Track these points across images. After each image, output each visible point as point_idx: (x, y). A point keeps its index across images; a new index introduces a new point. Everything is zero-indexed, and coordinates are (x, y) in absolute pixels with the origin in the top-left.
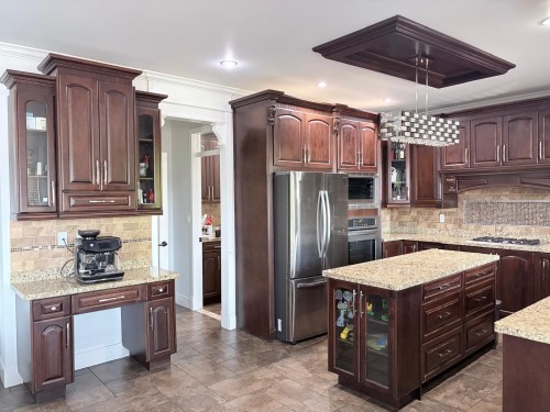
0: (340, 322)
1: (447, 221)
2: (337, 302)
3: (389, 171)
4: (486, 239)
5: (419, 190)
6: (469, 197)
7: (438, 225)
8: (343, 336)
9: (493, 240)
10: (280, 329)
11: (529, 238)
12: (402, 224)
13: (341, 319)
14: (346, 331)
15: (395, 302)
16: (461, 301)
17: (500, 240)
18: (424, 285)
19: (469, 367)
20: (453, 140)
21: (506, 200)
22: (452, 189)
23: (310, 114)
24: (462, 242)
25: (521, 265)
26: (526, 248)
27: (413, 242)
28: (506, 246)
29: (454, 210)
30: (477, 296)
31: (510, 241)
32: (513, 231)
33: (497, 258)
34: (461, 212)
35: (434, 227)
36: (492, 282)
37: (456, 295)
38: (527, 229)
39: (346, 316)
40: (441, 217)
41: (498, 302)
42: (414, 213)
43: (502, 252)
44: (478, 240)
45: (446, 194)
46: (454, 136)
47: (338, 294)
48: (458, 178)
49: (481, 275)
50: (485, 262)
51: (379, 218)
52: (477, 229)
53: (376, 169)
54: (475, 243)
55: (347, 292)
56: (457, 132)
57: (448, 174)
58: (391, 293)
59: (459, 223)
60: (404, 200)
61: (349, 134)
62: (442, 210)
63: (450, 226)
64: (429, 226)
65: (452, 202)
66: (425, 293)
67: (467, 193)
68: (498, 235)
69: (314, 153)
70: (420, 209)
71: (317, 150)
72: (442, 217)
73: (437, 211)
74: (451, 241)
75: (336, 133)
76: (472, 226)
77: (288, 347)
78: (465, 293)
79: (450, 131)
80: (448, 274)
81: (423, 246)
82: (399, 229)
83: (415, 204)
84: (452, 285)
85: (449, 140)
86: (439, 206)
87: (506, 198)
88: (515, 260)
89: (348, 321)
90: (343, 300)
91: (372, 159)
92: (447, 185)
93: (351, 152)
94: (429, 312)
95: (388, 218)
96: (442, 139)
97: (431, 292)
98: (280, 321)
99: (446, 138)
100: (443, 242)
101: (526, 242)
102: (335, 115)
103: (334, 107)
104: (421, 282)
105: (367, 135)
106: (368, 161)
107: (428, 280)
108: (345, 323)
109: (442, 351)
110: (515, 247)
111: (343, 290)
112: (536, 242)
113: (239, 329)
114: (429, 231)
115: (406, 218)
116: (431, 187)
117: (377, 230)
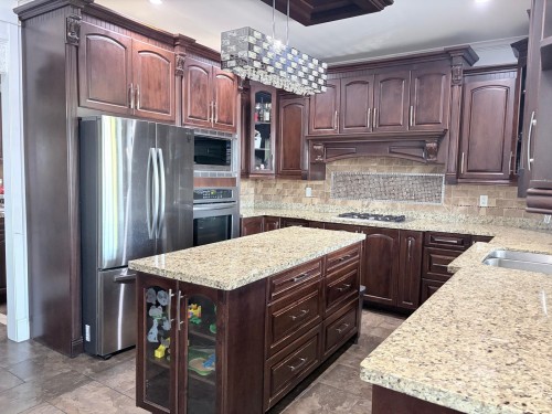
0: (153, 336)
1: (314, 195)
2: (149, 305)
3: (252, 135)
4: (352, 215)
5: (285, 158)
6: (338, 168)
7: (304, 200)
8: (159, 354)
9: (359, 216)
10: (88, 339)
11: (394, 214)
12: (266, 198)
13: (154, 331)
14: (162, 347)
15: (226, 308)
16: (320, 293)
17: (366, 216)
18: (272, 278)
19: (327, 371)
20: (319, 86)
21: (374, 172)
22: (319, 159)
23: (141, 43)
24: (328, 219)
25: (387, 243)
26: (393, 225)
27: (276, 218)
28: (372, 222)
29: (321, 182)
30: (339, 285)
31: (376, 217)
32: (379, 206)
33: (363, 236)
34: (328, 185)
35: (300, 201)
36: (356, 266)
37: (314, 287)
38: (393, 205)
39: (160, 327)
40: (307, 189)
41: (362, 288)
42: (280, 185)
43: (368, 230)
44: (344, 216)
45: (313, 164)
46: (321, 82)
47: (150, 296)
48: (326, 145)
49: (346, 258)
50: (350, 243)
51: (237, 190)
52: (344, 203)
53: (235, 130)
54: (341, 220)
55: (161, 293)
56: (324, 77)
57: (315, 140)
58: (220, 294)
59: (325, 198)
60: (268, 171)
61: (198, 80)
62: (310, 183)
63: (316, 201)
64: (295, 201)
65: (319, 174)
66: (273, 288)
67: (335, 164)
68: (365, 211)
69: (146, 97)
70: (286, 182)
71: (151, 94)
72: (309, 191)
73: (303, 184)
74: (317, 218)
75: (180, 75)
76: (339, 201)
77: (98, 363)
78: (325, 282)
79: (315, 73)
80: (305, 260)
81: (286, 222)
82: (262, 203)
83: (280, 175)
84: (310, 273)
85: (315, 85)
86: (305, 178)
87: (374, 170)
88: (381, 238)
89: (163, 335)
90: (158, 304)
91: (229, 115)
92: (314, 153)
93: (202, 103)
94: (277, 314)
95: (252, 190)
96: (305, 82)
97: (282, 285)
98: (88, 327)
99: (310, 82)
100: (308, 218)
101: (391, 218)
102: (178, 51)
103: (176, 39)
104: (267, 275)
105: (222, 85)
106: (224, 118)
107: (277, 270)
108: (159, 336)
109: (295, 361)
110: (381, 224)
111: (157, 289)
112: (401, 219)
113: (33, 340)
114: (295, 206)
115: (271, 191)
116: (298, 155)
117: (235, 203)
